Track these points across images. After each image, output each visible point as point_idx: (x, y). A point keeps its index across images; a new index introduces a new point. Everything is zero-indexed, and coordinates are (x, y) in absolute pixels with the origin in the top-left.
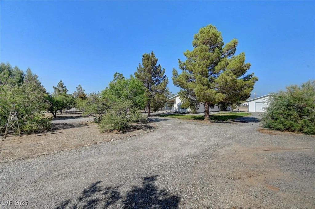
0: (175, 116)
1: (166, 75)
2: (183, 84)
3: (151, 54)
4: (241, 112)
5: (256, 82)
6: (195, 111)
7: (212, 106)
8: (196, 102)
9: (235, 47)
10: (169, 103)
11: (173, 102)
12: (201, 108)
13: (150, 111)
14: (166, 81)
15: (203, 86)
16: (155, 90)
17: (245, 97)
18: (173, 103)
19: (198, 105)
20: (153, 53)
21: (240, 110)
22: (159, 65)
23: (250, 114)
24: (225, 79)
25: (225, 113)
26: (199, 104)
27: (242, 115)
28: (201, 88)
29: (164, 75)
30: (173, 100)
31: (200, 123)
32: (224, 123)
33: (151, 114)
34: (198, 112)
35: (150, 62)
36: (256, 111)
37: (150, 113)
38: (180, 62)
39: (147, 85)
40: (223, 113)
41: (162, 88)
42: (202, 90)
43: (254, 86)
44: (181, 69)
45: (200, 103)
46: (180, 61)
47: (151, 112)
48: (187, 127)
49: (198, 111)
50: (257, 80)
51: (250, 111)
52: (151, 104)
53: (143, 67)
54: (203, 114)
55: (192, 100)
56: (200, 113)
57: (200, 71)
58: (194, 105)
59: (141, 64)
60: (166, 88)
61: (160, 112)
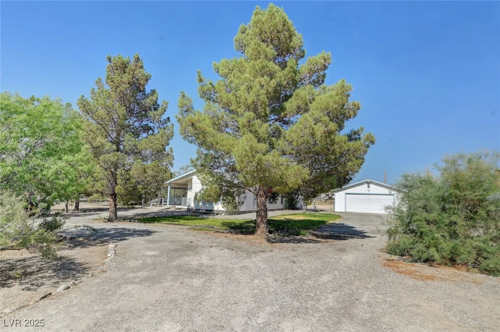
0: (182, 222)
1: (168, 118)
2: (204, 133)
3: (133, 60)
4: (321, 212)
5: (371, 145)
6: (235, 207)
7: (273, 197)
8: (237, 186)
9: (325, 67)
10: (178, 188)
11: (187, 185)
12: (249, 201)
13: (116, 205)
14: (169, 132)
15: (259, 141)
16: (136, 152)
17: (342, 181)
18: (186, 189)
19: (243, 195)
20: (138, 59)
21: (319, 207)
22: (153, 92)
23: (338, 216)
24: (311, 131)
25: (294, 214)
26: (244, 192)
27: (325, 219)
28: (251, 148)
29: (164, 117)
30: (187, 181)
31: (244, 243)
32: (299, 241)
33: (120, 213)
34: (241, 210)
35: (126, 78)
36: (347, 211)
37: (116, 210)
38: (201, 80)
39: (114, 135)
40: (291, 215)
41: (154, 148)
42: (253, 151)
43: (366, 157)
44: (203, 100)
45: (247, 191)
46: (202, 77)
47: (120, 209)
48: (205, 260)
49: (242, 208)
50: (373, 142)
51: (336, 210)
52: (117, 187)
53: (107, 87)
54: (253, 216)
55: (226, 181)
56: (244, 212)
57: (250, 101)
58: (232, 196)
59: (104, 80)
60: (167, 148)
61: (153, 208)
